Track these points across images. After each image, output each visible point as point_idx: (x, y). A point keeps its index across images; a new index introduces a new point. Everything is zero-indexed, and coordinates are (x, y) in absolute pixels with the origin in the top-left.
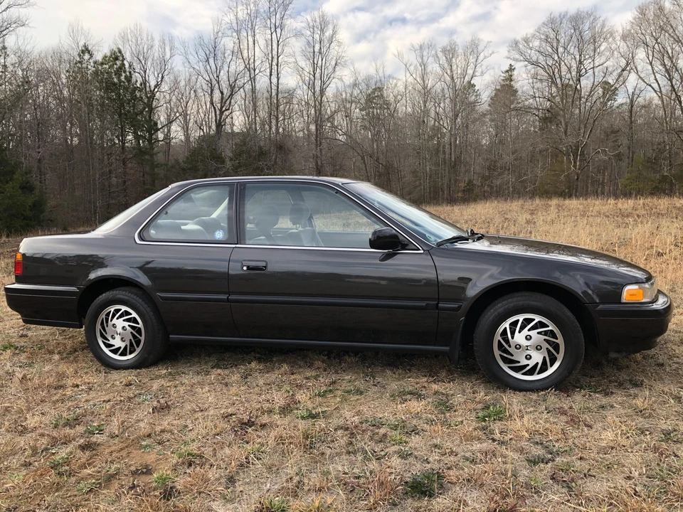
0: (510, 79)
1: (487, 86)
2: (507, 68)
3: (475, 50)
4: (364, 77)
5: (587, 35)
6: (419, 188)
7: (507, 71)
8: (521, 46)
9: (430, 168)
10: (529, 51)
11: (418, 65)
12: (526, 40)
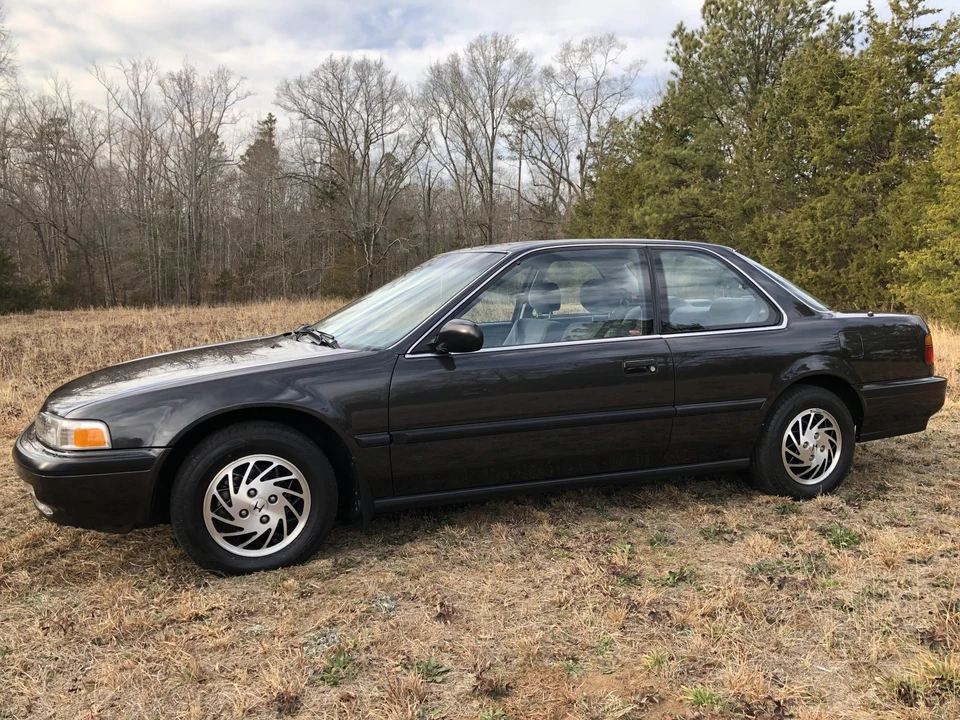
0: (269, 133)
1: (242, 139)
2: (265, 117)
3: (223, 87)
4: (36, 98)
5: (375, 91)
6: (146, 279)
7: (266, 122)
8: (294, 91)
9: (162, 251)
10: (305, 100)
11: (131, 94)
12: (300, 84)
